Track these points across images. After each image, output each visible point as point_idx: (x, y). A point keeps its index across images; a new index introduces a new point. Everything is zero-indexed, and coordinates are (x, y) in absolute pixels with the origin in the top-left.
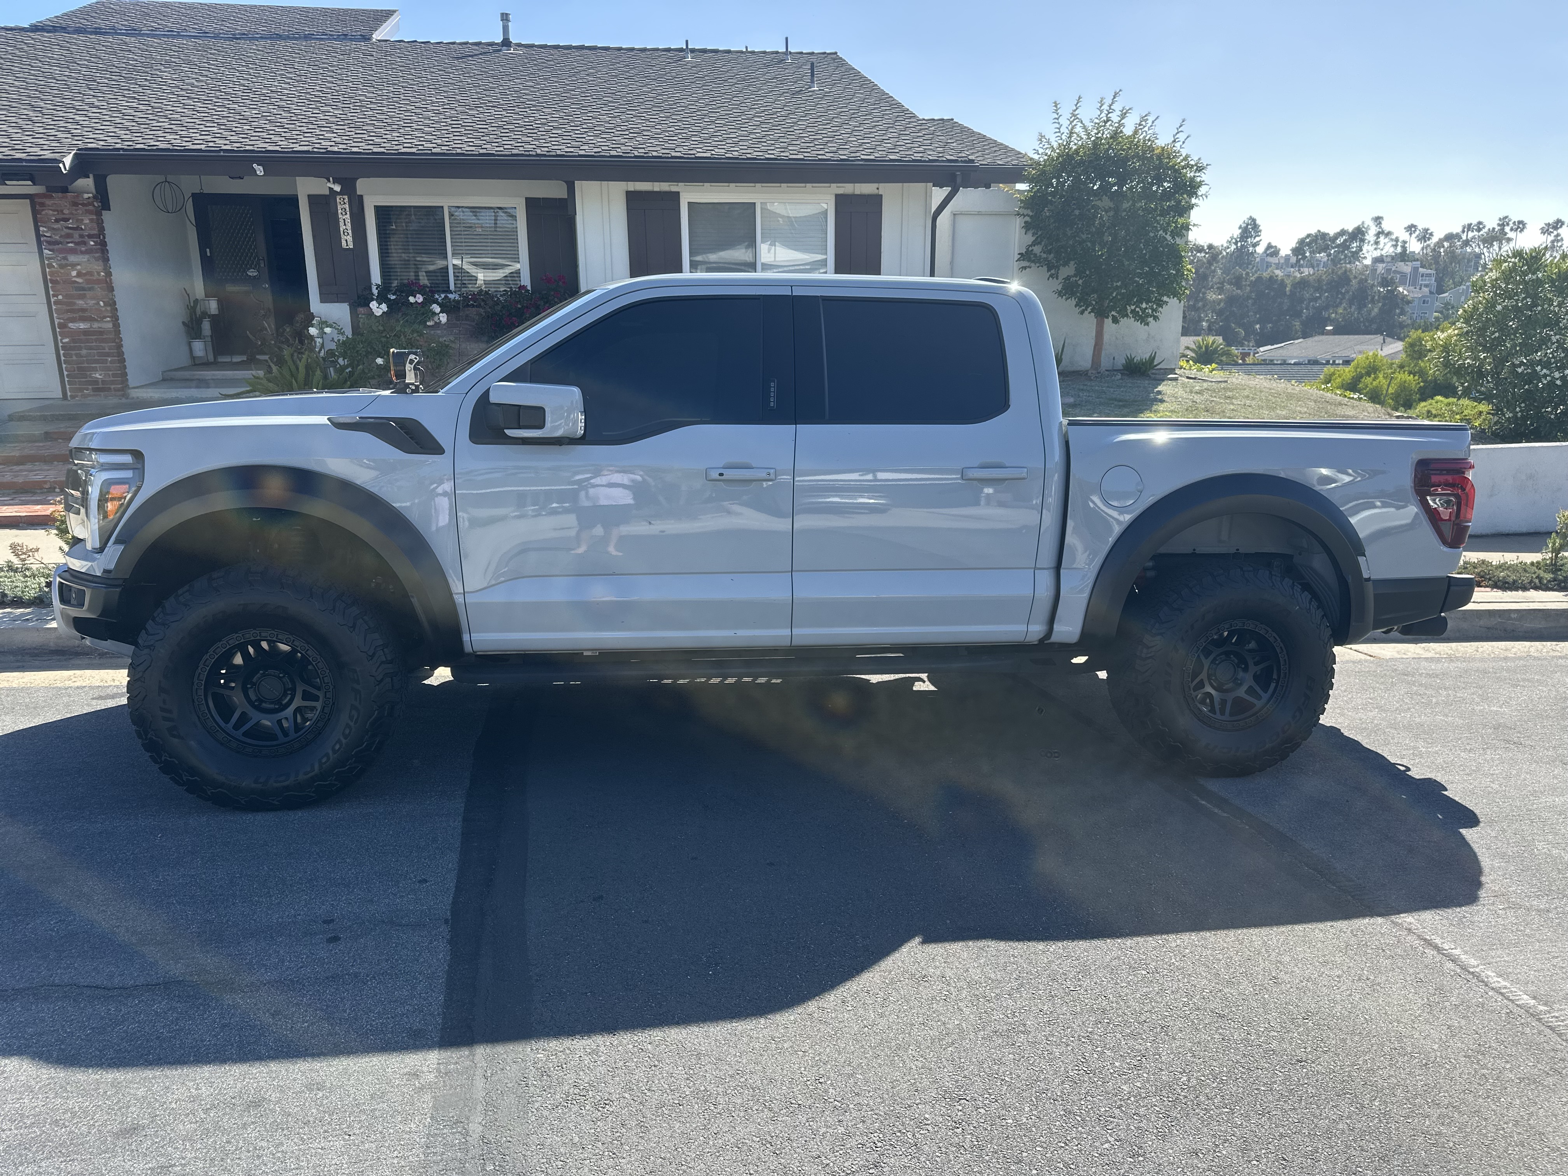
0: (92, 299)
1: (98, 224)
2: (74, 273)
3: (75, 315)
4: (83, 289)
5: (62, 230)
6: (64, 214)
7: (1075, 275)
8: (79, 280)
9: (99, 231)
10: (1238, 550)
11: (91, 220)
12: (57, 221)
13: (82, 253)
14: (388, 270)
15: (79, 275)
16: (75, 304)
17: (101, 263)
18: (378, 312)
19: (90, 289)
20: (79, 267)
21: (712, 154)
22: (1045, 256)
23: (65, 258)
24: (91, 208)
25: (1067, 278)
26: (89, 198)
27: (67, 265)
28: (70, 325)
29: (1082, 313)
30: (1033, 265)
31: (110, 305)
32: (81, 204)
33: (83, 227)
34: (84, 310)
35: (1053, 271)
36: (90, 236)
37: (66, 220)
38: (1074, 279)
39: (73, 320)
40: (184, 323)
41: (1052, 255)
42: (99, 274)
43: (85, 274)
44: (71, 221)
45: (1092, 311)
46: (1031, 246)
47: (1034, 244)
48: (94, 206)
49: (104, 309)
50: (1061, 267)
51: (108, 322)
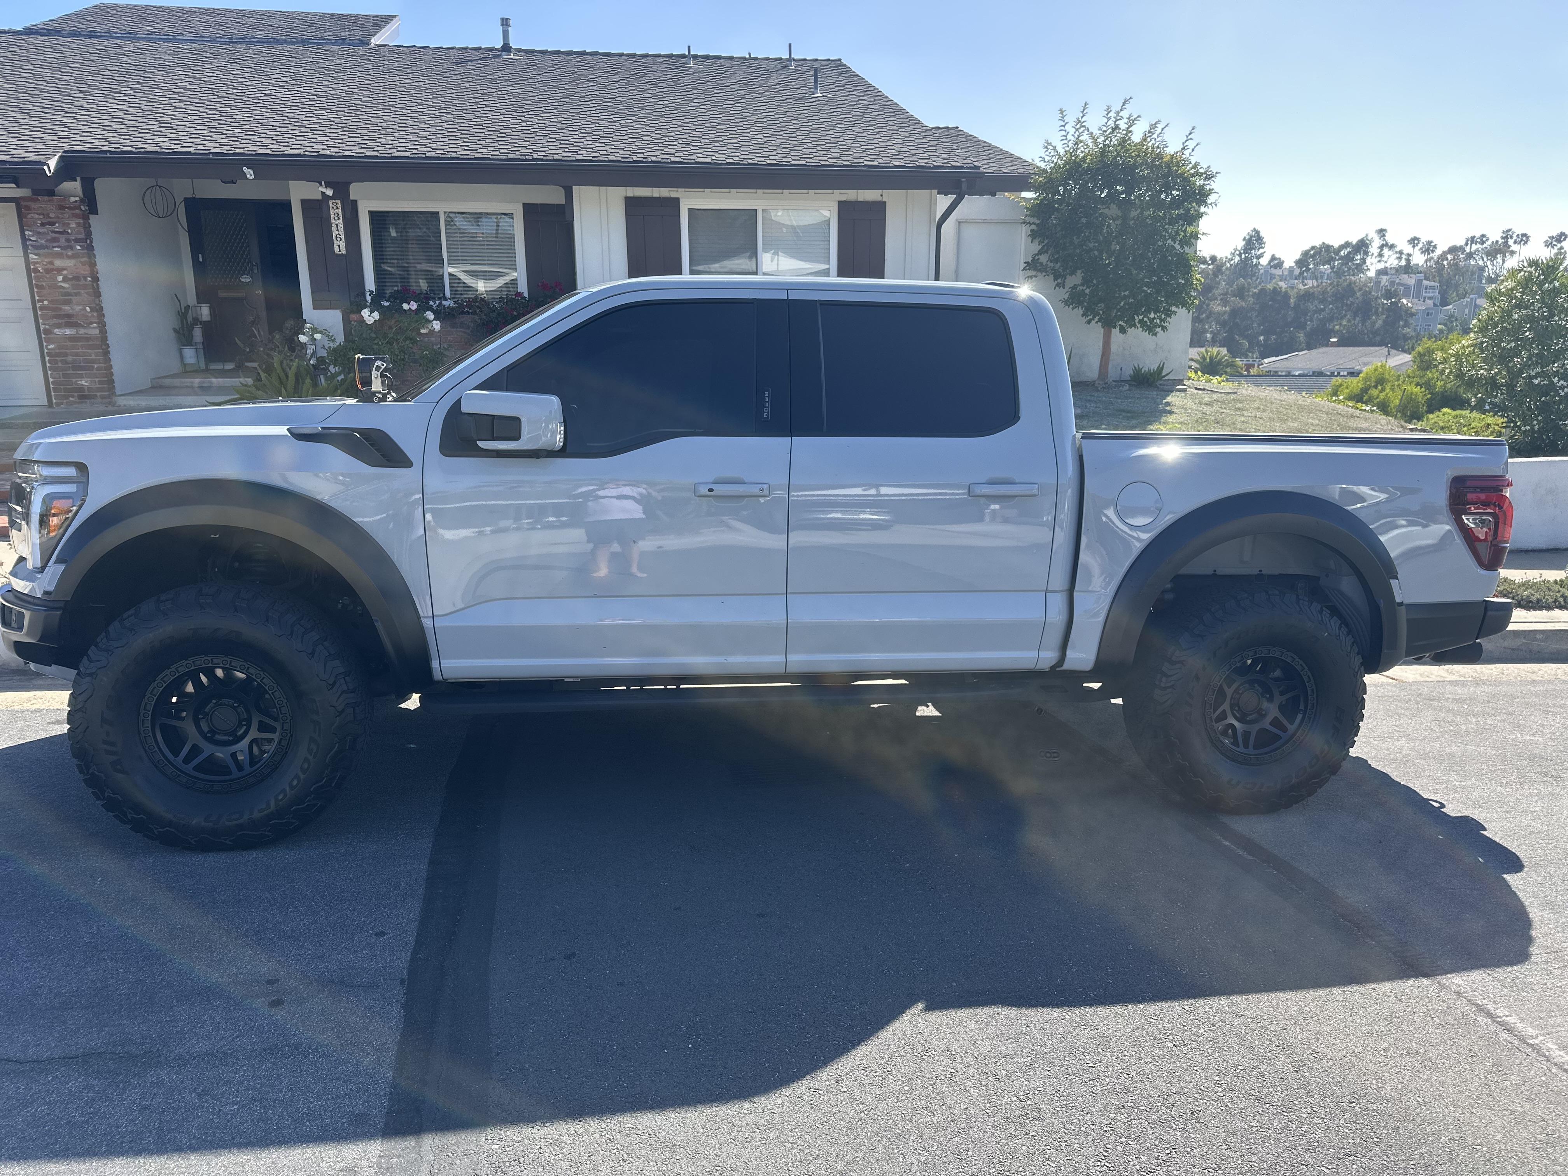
0: (78, 304)
1: (85, 228)
2: (60, 278)
3: (60, 321)
4: (69, 294)
5: (48, 234)
6: (50, 218)
7: (1082, 285)
8: (66, 285)
9: (85, 235)
10: (1260, 571)
11: (78, 224)
12: (43, 225)
13: (69, 257)
14: (383, 276)
15: (65, 279)
16: (61, 309)
17: (87, 267)
18: (370, 321)
19: (76, 294)
20: (65, 272)
21: (712, 160)
22: (1052, 265)
23: (51, 263)
24: (77, 211)
25: (1075, 287)
26: (76, 201)
27: (53, 270)
28: (56, 331)
29: (1089, 322)
30: (1039, 274)
31: (97, 311)
32: (67, 208)
33: (69, 231)
34: (69, 316)
35: (1059, 281)
36: (77, 241)
37: (52, 224)
38: (1081, 288)
39: (59, 326)
40: (174, 330)
41: (1059, 264)
42: (85, 278)
43: (71, 279)
44: (57, 225)
45: (1099, 321)
46: (1037, 255)
47: (1040, 253)
48: (81, 210)
49: (90, 315)
50: (1068, 276)
51: (94, 328)
